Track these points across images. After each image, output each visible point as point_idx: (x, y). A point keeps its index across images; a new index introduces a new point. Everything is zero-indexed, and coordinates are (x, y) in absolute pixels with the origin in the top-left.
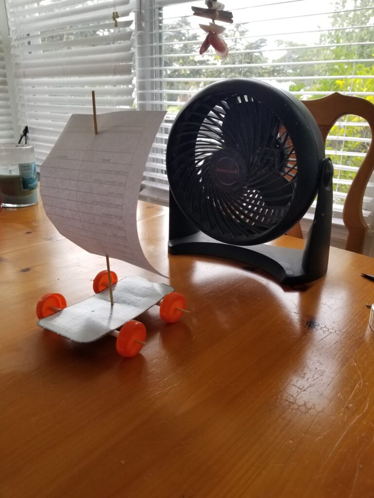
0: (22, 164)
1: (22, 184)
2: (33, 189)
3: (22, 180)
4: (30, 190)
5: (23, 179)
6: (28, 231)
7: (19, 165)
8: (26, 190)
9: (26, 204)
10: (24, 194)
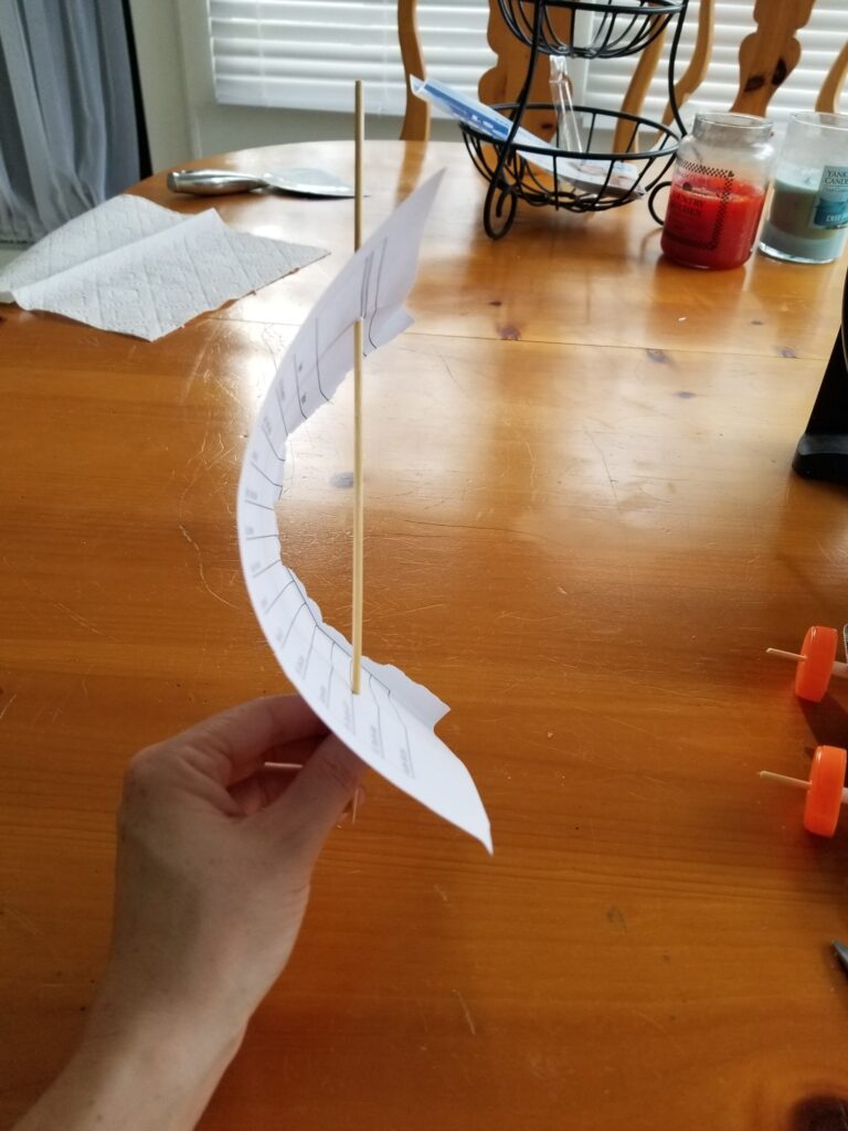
0: (832, 168)
1: (814, 211)
2: (835, 227)
3: (817, 203)
4: (828, 228)
5: (822, 200)
6: (758, 319)
7: (826, 167)
8: (821, 227)
9: (806, 257)
10: (813, 235)
